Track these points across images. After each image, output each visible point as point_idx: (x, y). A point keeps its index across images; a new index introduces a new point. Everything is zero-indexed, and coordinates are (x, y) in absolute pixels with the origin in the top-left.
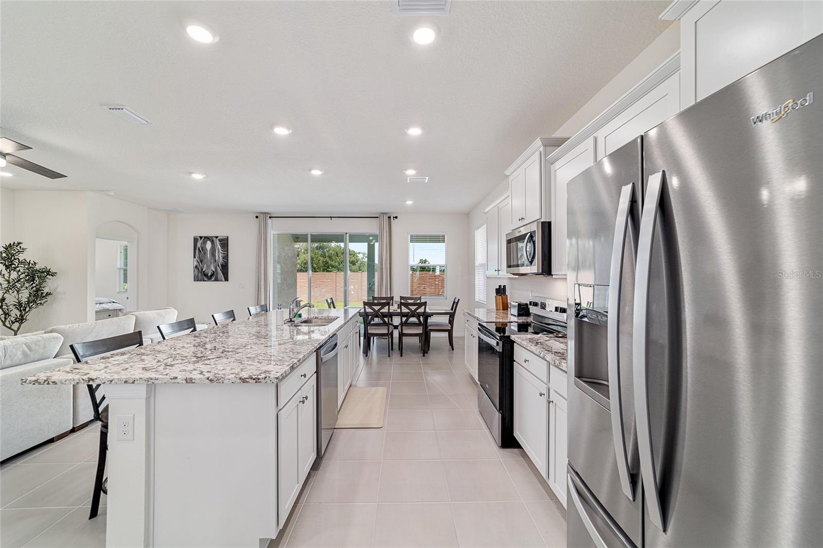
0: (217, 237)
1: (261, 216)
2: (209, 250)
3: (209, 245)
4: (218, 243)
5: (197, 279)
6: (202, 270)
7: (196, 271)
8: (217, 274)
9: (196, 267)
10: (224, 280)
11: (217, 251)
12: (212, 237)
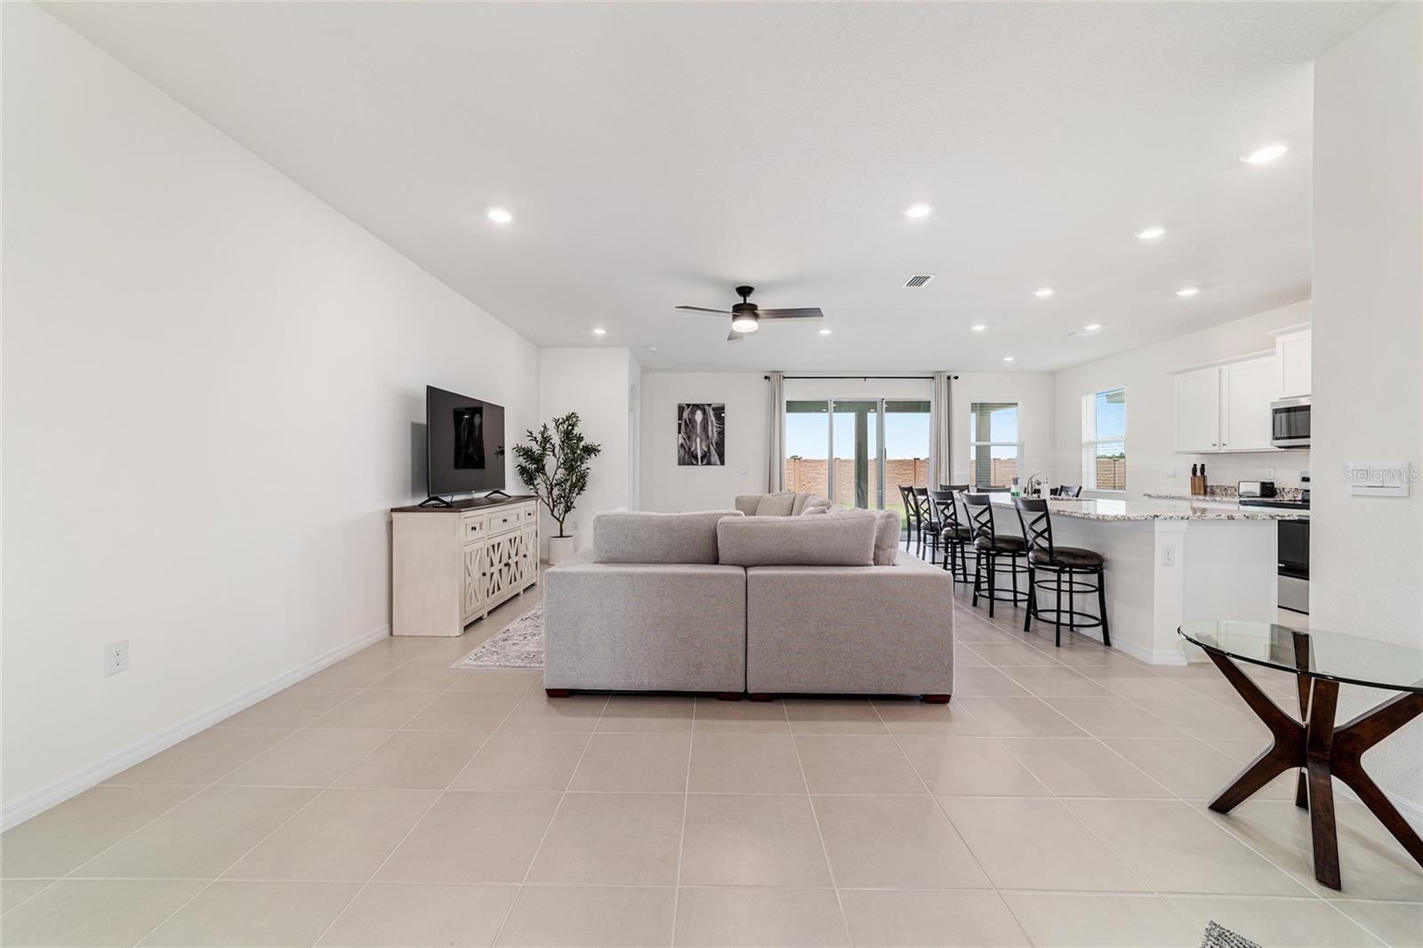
0: (710, 405)
1: (774, 378)
2: (699, 422)
3: (699, 416)
4: (711, 413)
5: (682, 462)
6: (690, 449)
7: (682, 451)
8: (710, 456)
9: (682, 445)
10: (719, 463)
11: (710, 424)
12: (703, 405)
